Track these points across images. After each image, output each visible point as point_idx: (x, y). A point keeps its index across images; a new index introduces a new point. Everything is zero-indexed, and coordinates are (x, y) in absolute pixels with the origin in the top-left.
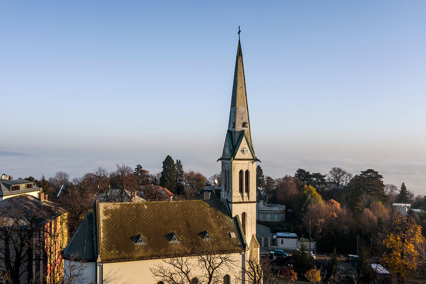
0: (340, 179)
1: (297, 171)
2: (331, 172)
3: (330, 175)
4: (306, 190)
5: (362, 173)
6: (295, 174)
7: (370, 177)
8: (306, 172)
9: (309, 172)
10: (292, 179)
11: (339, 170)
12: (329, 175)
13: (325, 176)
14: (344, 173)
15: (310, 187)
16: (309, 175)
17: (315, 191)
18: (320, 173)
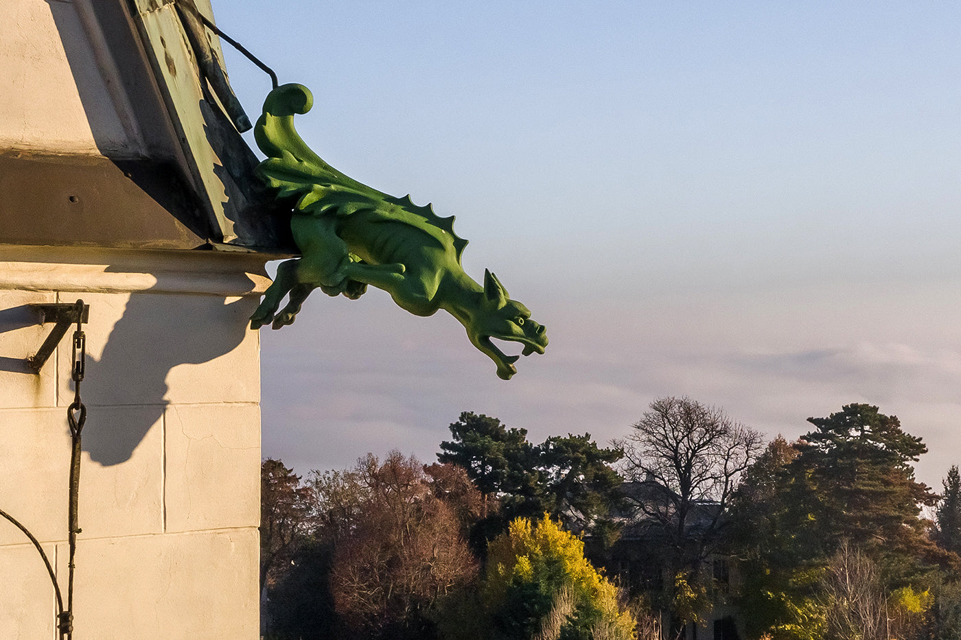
0: (697, 468)
1: (455, 428)
2: (645, 427)
3: (639, 448)
4: (523, 550)
5: (814, 429)
6: (445, 445)
7: (859, 450)
8: (507, 429)
9: (524, 432)
10: (424, 476)
11: (691, 416)
12: (636, 444)
13: (615, 455)
14: (714, 431)
15: (550, 528)
16: (527, 448)
17: (580, 555)
18: (588, 436)
